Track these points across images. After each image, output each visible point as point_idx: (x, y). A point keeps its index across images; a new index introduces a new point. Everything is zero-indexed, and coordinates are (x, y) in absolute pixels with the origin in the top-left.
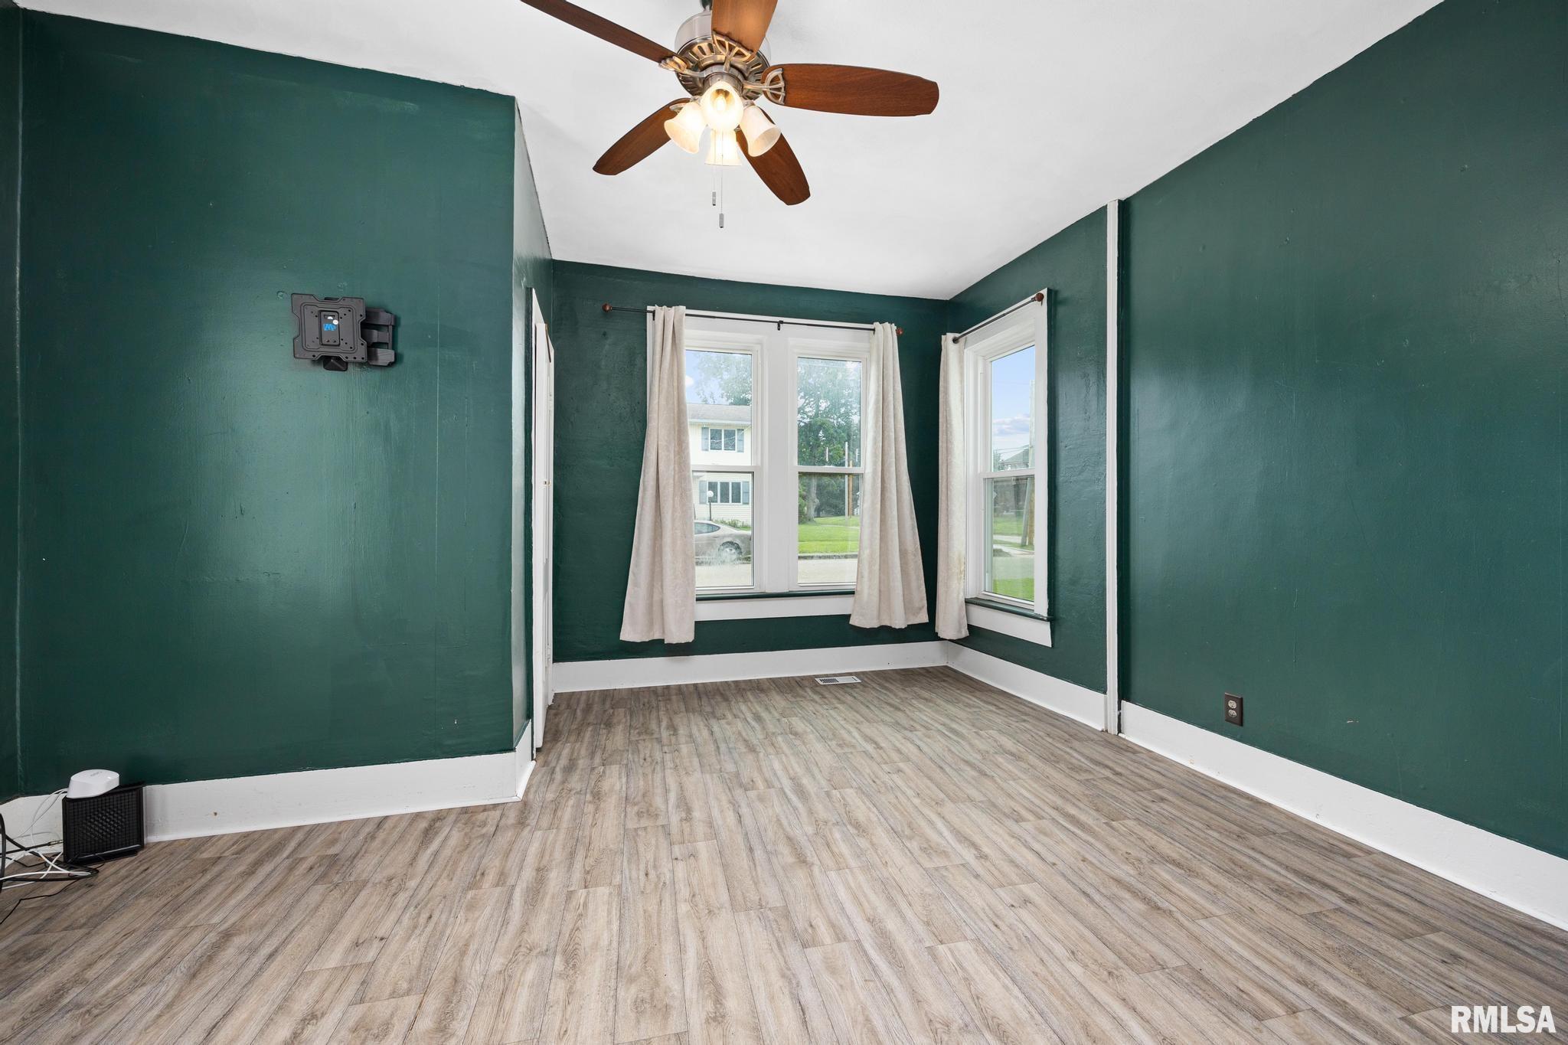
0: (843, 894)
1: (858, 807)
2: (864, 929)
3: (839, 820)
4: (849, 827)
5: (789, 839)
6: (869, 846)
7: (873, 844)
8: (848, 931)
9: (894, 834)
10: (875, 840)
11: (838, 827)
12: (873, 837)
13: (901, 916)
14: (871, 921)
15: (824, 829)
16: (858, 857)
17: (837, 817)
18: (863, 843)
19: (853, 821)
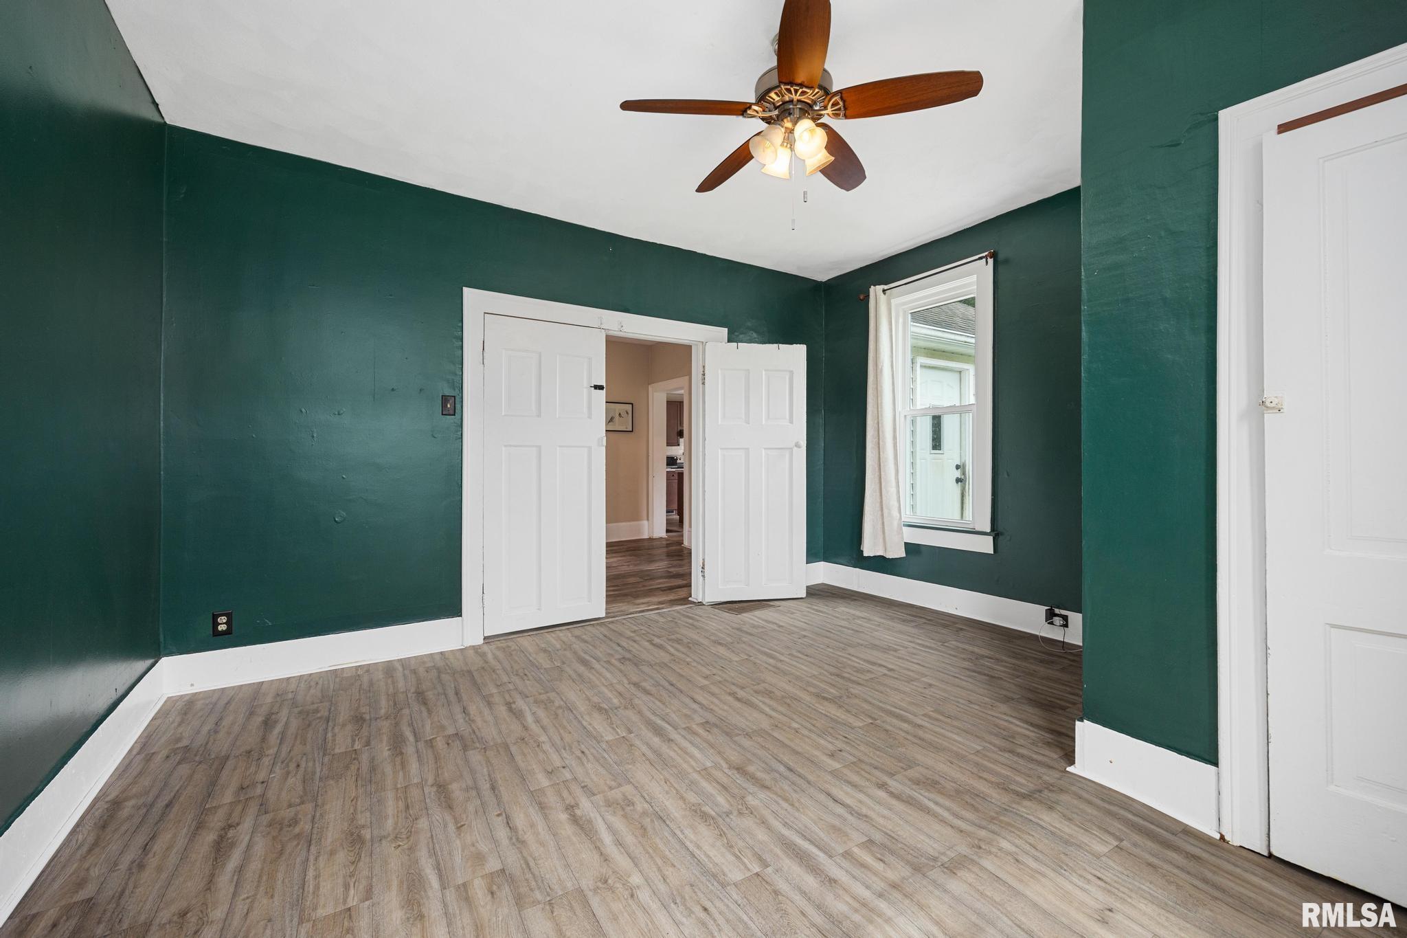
0: (696, 752)
1: (713, 846)
2: (674, 735)
3: (727, 820)
4: (713, 813)
5: (767, 788)
6: (685, 795)
7: (682, 798)
8: (683, 732)
9: (662, 815)
10: (681, 803)
11: (724, 810)
12: (684, 806)
13: (650, 746)
14: (670, 740)
15: (739, 804)
16: (692, 782)
17: (732, 824)
18: (692, 797)
19: (712, 822)
